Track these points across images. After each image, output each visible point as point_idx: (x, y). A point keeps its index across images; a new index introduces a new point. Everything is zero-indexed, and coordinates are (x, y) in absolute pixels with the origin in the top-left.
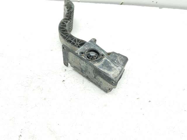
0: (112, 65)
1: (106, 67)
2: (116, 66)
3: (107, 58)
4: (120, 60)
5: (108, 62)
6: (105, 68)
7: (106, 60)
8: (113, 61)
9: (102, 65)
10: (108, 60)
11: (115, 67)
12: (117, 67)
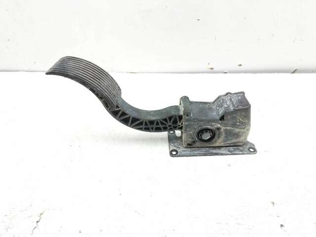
0: (237, 130)
1: (231, 136)
2: (242, 128)
3: (225, 126)
4: (242, 119)
5: (229, 130)
6: (231, 138)
7: (226, 131)
8: (234, 125)
9: (225, 137)
10: (229, 128)
11: (242, 130)
12: (244, 128)
